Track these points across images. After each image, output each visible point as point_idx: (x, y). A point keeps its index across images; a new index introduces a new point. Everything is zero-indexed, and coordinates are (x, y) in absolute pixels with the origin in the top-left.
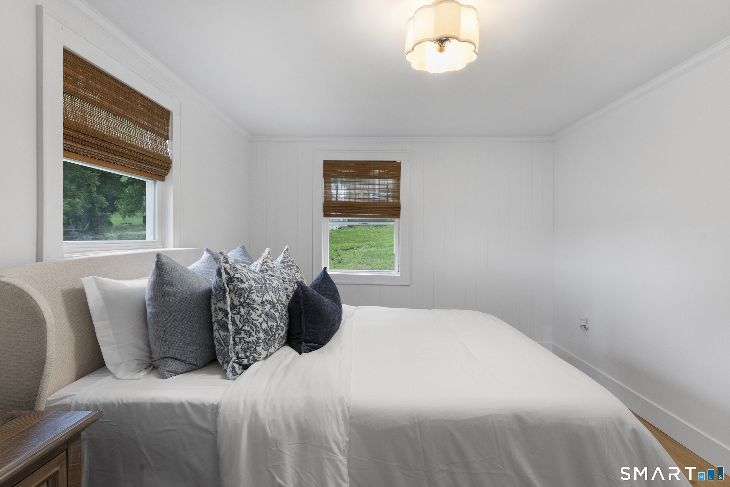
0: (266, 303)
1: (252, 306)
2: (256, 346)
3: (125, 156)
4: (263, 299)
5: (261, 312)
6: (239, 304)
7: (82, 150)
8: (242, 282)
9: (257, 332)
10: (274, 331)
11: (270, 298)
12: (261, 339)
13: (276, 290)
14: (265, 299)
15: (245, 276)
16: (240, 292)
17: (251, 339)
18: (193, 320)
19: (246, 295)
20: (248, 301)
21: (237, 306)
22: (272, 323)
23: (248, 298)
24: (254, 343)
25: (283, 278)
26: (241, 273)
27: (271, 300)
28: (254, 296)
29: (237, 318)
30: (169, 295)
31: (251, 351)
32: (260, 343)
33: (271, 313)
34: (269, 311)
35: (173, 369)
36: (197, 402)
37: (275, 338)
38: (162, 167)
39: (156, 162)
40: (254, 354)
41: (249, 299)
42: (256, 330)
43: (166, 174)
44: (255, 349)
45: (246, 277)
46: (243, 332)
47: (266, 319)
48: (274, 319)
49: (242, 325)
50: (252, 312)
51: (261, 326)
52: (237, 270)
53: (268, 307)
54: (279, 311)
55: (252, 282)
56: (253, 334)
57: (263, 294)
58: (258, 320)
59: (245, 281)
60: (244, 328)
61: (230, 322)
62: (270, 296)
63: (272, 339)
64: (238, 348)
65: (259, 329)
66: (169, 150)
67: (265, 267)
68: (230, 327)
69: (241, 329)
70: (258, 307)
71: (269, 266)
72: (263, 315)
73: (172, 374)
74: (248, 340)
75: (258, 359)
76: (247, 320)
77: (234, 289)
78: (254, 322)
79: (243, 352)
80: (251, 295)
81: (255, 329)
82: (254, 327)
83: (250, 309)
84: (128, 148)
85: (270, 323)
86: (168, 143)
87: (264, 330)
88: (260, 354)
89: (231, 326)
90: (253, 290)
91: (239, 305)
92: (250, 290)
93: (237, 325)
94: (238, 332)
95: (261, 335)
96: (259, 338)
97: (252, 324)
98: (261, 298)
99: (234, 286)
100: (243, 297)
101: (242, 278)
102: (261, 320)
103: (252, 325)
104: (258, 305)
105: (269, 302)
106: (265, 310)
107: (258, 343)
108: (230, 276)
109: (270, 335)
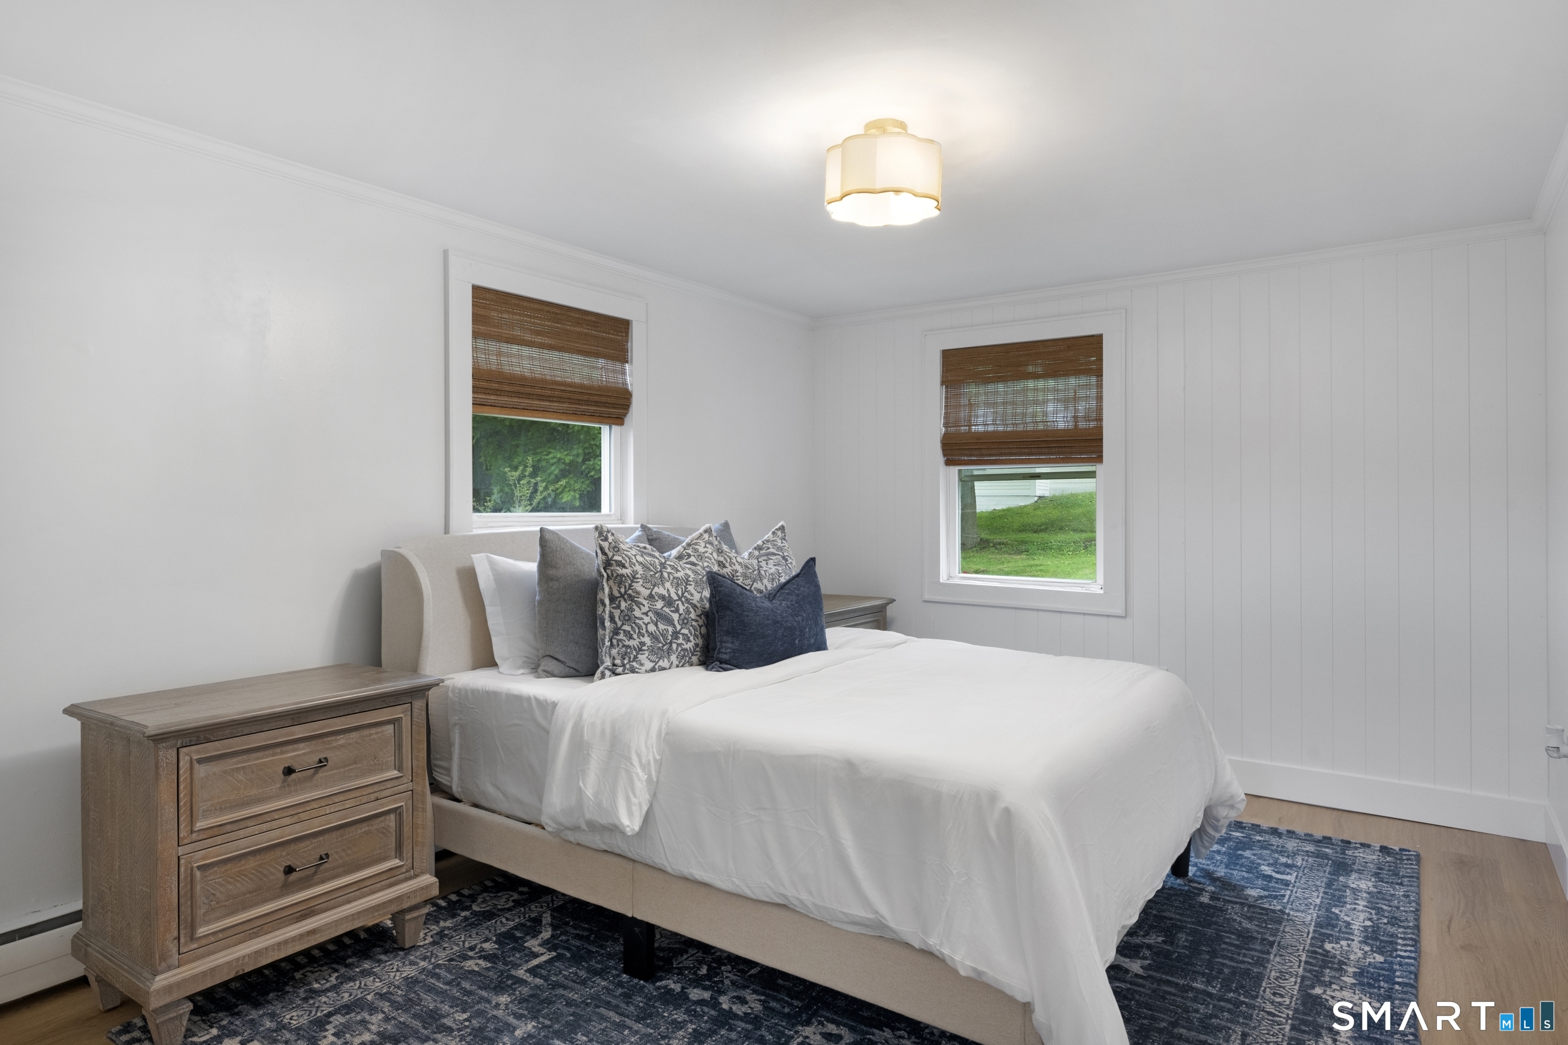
0: (657, 598)
1: (635, 599)
2: (637, 654)
3: (555, 399)
4: (652, 591)
5: (648, 609)
6: (619, 595)
7: (497, 401)
8: (624, 566)
9: (640, 634)
10: (670, 638)
11: (665, 593)
12: (646, 645)
13: (680, 582)
14: (656, 593)
15: (629, 559)
16: (620, 580)
17: (631, 643)
18: (577, 614)
19: (627, 584)
20: (630, 592)
21: (617, 598)
22: (666, 627)
23: (629, 589)
24: (635, 649)
25: (733, 570)
26: (624, 555)
27: (667, 595)
28: (638, 586)
29: (617, 613)
30: (552, 579)
31: (630, 658)
32: (644, 650)
33: (664, 613)
34: (662, 609)
35: (550, 669)
36: (541, 698)
37: (670, 648)
38: (614, 406)
39: (604, 399)
40: (634, 664)
41: (632, 589)
42: (639, 632)
43: (625, 415)
44: (636, 657)
45: (630, 561)
46: (622, 632)
47: (655, 619)
48: (670, 621)
49: (621, 623)
50: (635, 607)
51: (646, 628)
52: (618, 551)
53: (659, 604)
54: (681, 613)
55: (638, 568)
56: (635, 636)
57: (654, 586)
58: (642, 619)
59: (627, 565)
60: (623, 628)
61: (607, 616)
62: (666, 589)
63: (664, 648)
64: (614, 652)
65: (644, 631)
66: (628, 378)
67: (689, 551)
68: (607, 624)
69: (620, 628)
70: (645, 602)
71: (696, 550)
72: (650, 614)
73: (549, 675)
74: (627, 643)
75: (637, 670)
76: (628, 618)
77: (612, 575)
78: (637, 621)
79: (620, 657)
80: (633, 584)
81: (637, 631)
82: (636, 628)
83: (633, 604)
84: (558, 388)
85: (661, 626)
86: (627, 368)
87: (652, 634)
88: (642, 665)
89: (609, 623)
90: (638, 578)
91: (619, 597)
92: (634, 577)
93: (615, 623)
94: (616, 631)
95: (647, 640)
96: (642, 644)
97: (634, 623)
98: (650, 590)
99: (612, 571)
100: (623, 587)
101: (623, 562)
102: (647, 619)
103: (634, 625)
104: (644, 598)
105: (663, 597)
106: (655, 607)
107: (640, 650)
108: (608, 557)
109: (662, 643)
